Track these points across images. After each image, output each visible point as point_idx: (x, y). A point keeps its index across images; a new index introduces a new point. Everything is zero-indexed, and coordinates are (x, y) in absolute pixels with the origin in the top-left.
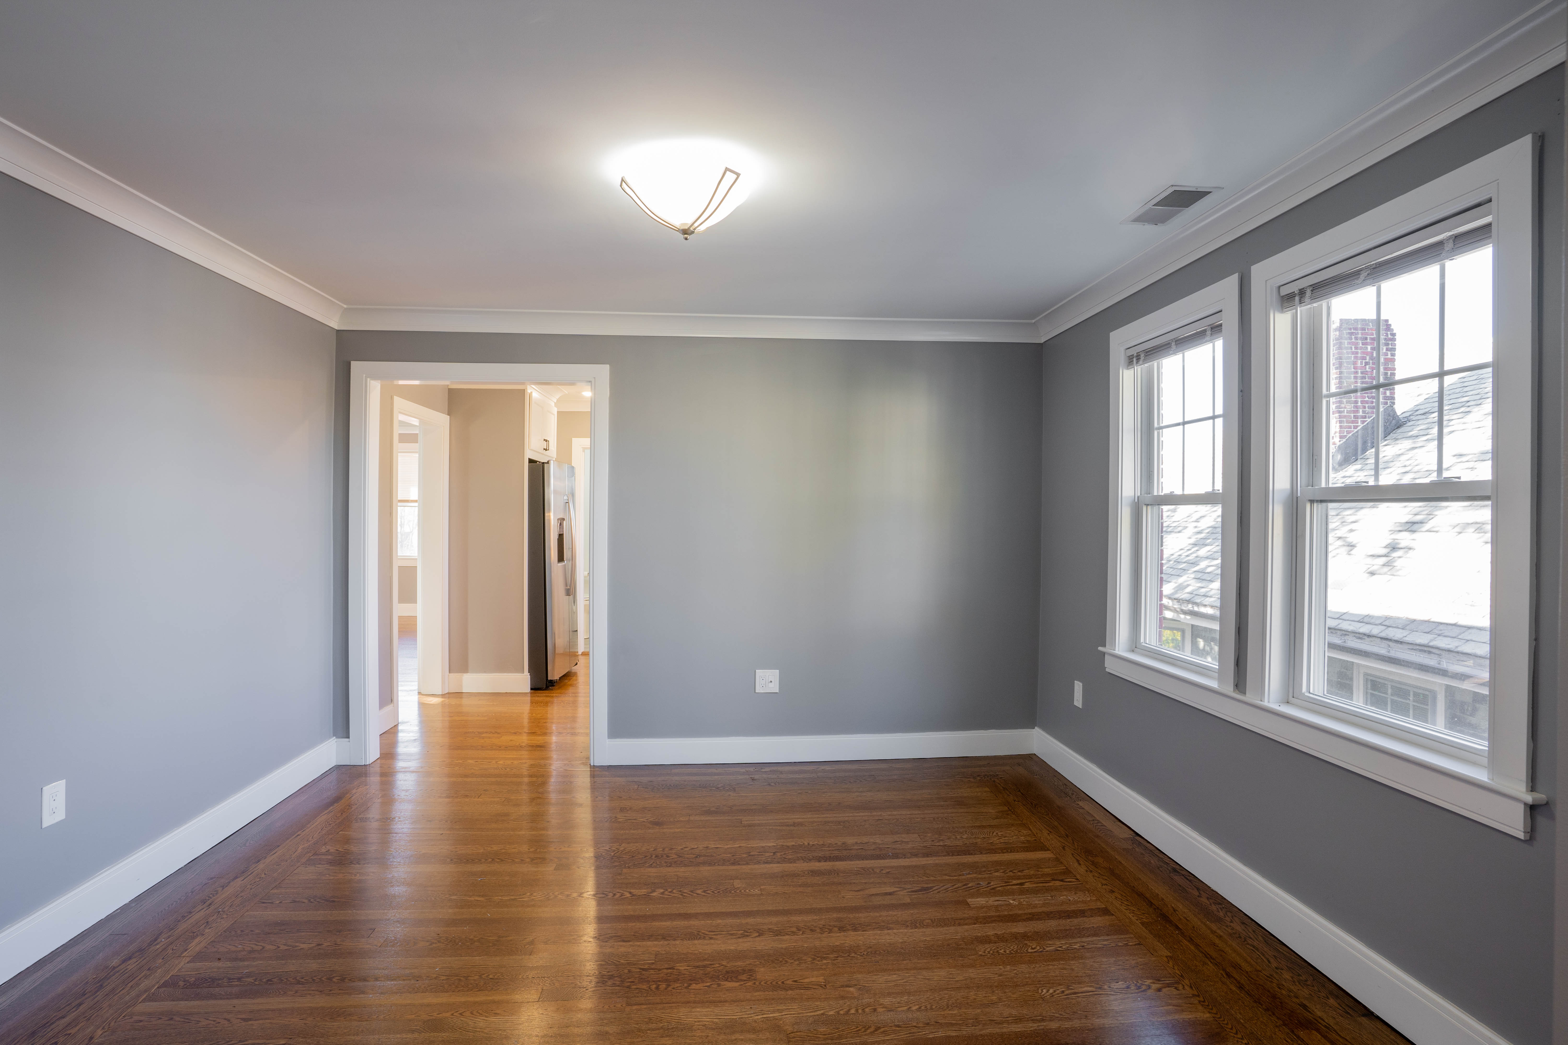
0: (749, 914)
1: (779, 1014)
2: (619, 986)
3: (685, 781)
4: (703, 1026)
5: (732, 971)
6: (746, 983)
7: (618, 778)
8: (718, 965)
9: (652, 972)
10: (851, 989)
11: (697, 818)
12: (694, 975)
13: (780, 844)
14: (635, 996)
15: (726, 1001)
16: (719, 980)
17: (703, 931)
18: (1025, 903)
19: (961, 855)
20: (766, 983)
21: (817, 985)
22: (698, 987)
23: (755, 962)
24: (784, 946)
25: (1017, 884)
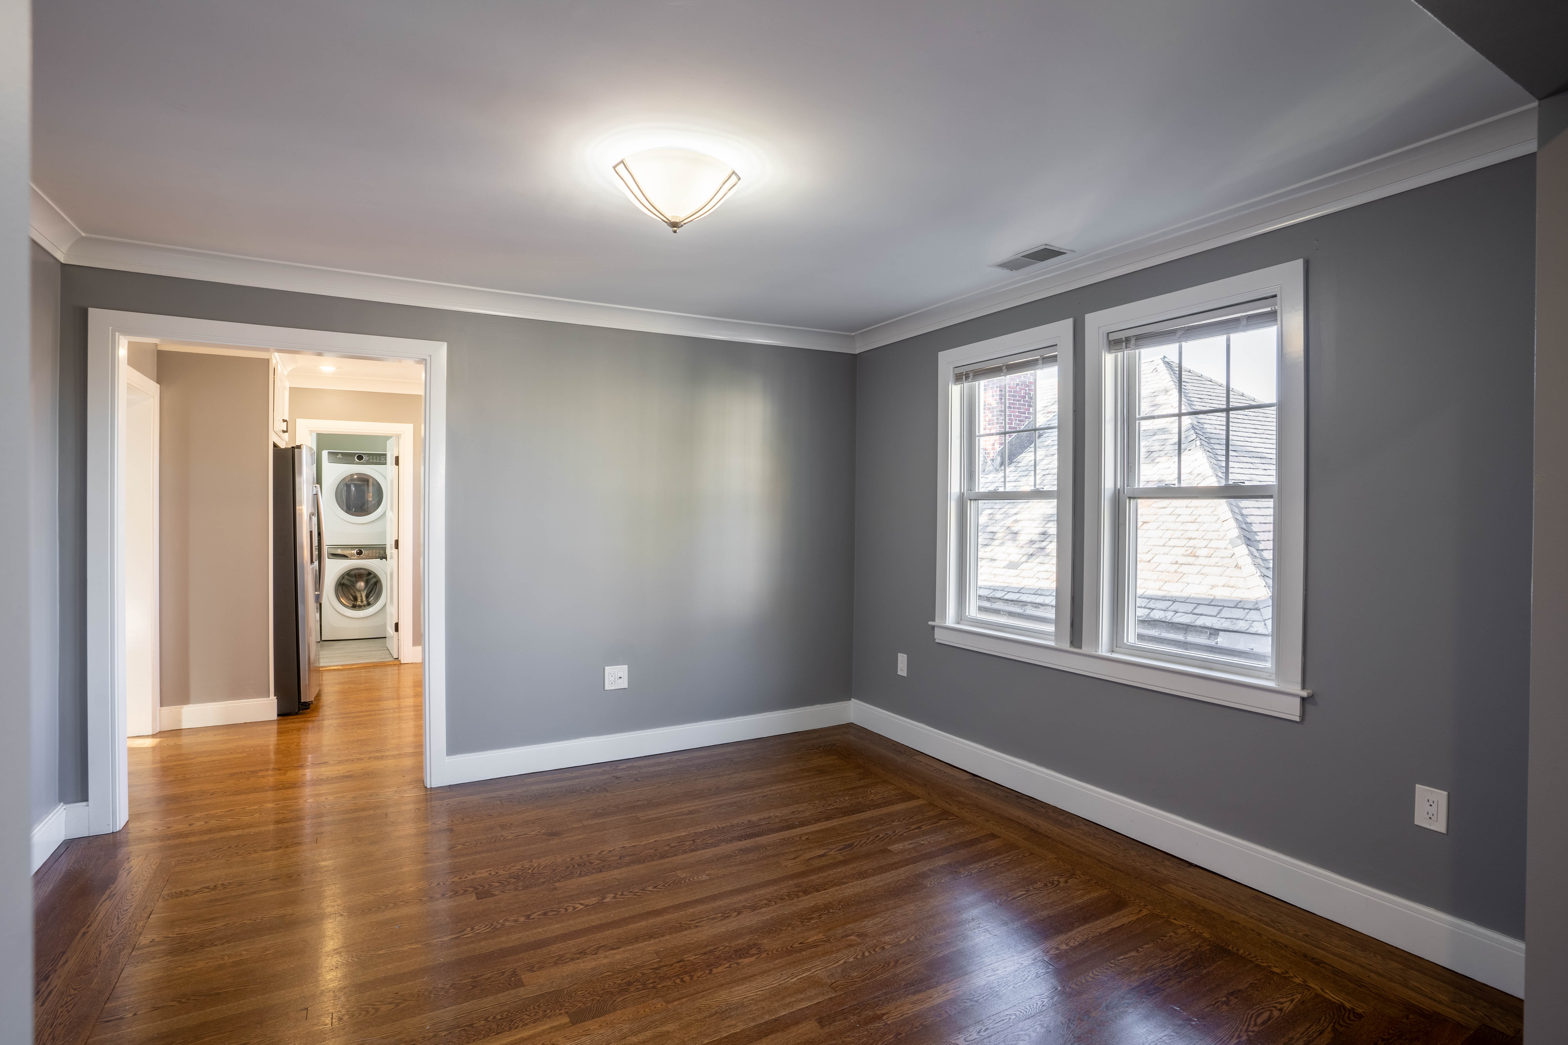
0: (714, 898)
1: (809, 973)
2: (643, 989)
3: (547, 789)
4: (752, 1000)
5: (739, 949)
6: (761, 955)
7: (471, 797)
8: (722, 948)
9: (665, 969)
10: (852, 937)
11: (590, 822)
12: (707, 961)
13: (692, 832)
14: (667, 994)
15: (755, 975)
16: (734, 959)
17: (684, 922)
18: (932, 841)
19: (855, 814)
20: (777, 951)
21: (822, 941)
22: (720, 969)
23: (754, 936)
24: (768, 917)
25: (916, 829)
